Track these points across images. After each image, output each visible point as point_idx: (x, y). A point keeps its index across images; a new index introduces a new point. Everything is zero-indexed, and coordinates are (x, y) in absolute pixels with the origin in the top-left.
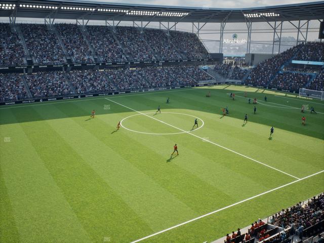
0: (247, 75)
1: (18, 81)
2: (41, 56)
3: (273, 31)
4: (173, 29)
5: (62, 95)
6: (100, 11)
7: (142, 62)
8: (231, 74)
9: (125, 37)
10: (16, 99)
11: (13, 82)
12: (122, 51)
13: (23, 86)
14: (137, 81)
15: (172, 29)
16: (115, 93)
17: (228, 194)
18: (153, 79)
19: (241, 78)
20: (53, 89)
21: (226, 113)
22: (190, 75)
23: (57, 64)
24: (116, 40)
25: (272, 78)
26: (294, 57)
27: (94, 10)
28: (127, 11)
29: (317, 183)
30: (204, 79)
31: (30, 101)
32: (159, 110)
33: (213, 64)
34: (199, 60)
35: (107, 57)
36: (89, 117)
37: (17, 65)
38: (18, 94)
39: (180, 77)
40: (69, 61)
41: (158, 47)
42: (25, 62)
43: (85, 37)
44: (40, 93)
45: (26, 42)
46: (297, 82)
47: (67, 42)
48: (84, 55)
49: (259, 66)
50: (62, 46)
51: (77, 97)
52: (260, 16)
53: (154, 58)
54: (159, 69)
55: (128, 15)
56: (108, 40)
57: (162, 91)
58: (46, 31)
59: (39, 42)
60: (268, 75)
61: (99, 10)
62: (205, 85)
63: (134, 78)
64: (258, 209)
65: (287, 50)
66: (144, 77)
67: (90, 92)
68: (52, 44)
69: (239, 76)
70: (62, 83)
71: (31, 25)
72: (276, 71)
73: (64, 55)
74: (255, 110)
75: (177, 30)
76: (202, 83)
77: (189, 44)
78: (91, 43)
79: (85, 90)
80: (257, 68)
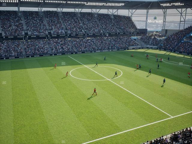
0: (161, 43)
1: (19, 45)
2: (33, 30)
3: (180, 15)
5: (43, 53)
6: (69, 3)
7: (94, 34)
8: (151, 42)
9: (85, 19)
10: (15, 55)
11: (16, 45)
12: (82, 27)
13: (21, 48)
14: (90, 46)
15: (115, 14)
16: (75, 53)
17: (118, 125)
18: (100, 45)
19: (157, 45)
20: (38, 50)
21: (140, 68)
22: (124, 43)
23: (42, 35)
24: (80, 20)
25: (177, 45)
28: (86, 3)
29: (184, 121)
30: (133, 45)
31: (23, 57)
32: (97, 64)
33: (140, 36)
34: (130, 33)
35: (72, 31)
36: (52, 68)
37: (18, 36)
38: (18, 53)
39: (117, 44)
40: (50, 33)
41: (105, 25)
42: (23, 33)
43: (60, 19)
44: (30, 52)
45: (25, 21)
47: (49, 21)
49: (169, 37)
50: (46, 24)
51: (52, 55)
52: (171, 5)
53: (102, 32)
54: (105, 38)
55: (87, 6)
56: (75, 20)
57: (105, 52)
58: (38, 15)
59: (33, 22)
60: (174, 43)
62: (133, 49)
63: (88, 44)
64: (135, 138)
65: (188, 27)
66: (94, 43)
67: (60, 52)
68: (40, 23)
69: (156, 44)
70: (44, 46)
71: (29, 12)
72: (179, 41)
73: (47, 30)
74: (158, 66)
75: (118, 14)
76: (132, 47)
77: (125, 23)
78: (64, 22)
79: (57, 51)
80: (167, 39)
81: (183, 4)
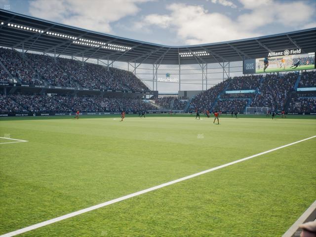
0: (188, 105)
3: (202, 70)
4: (110, 66)
5: (13, 112)
7: (91, 90)
8: (172, 105)
9: (68, 67)
12: (69, 78)
16: (72, 114)
19: (182, 109)
24: (60, 68)
25: (213, 105)
26: (227, 89)
27: (42, 32)
28: (76, 38)
34: (141, 92)
35: (55, 81)
41: (103, 79)
46: (237, 106)
47: (8, 63)
48: (30, 77)
49: (196, 98)
50: (3, 67)
51: (32, 115)
52: (192, 55)
56: (52, 67)
60: (208, 104)
61: (48, 33)
62: (154, 113)
65: (219, 84)
67: (45, 111)
69: (181, 107)
70: (8, 102)
72: (214, 100)
78: (34, 68)
79: (39, 109)
80: (195, 99)
81: (209, 54)
